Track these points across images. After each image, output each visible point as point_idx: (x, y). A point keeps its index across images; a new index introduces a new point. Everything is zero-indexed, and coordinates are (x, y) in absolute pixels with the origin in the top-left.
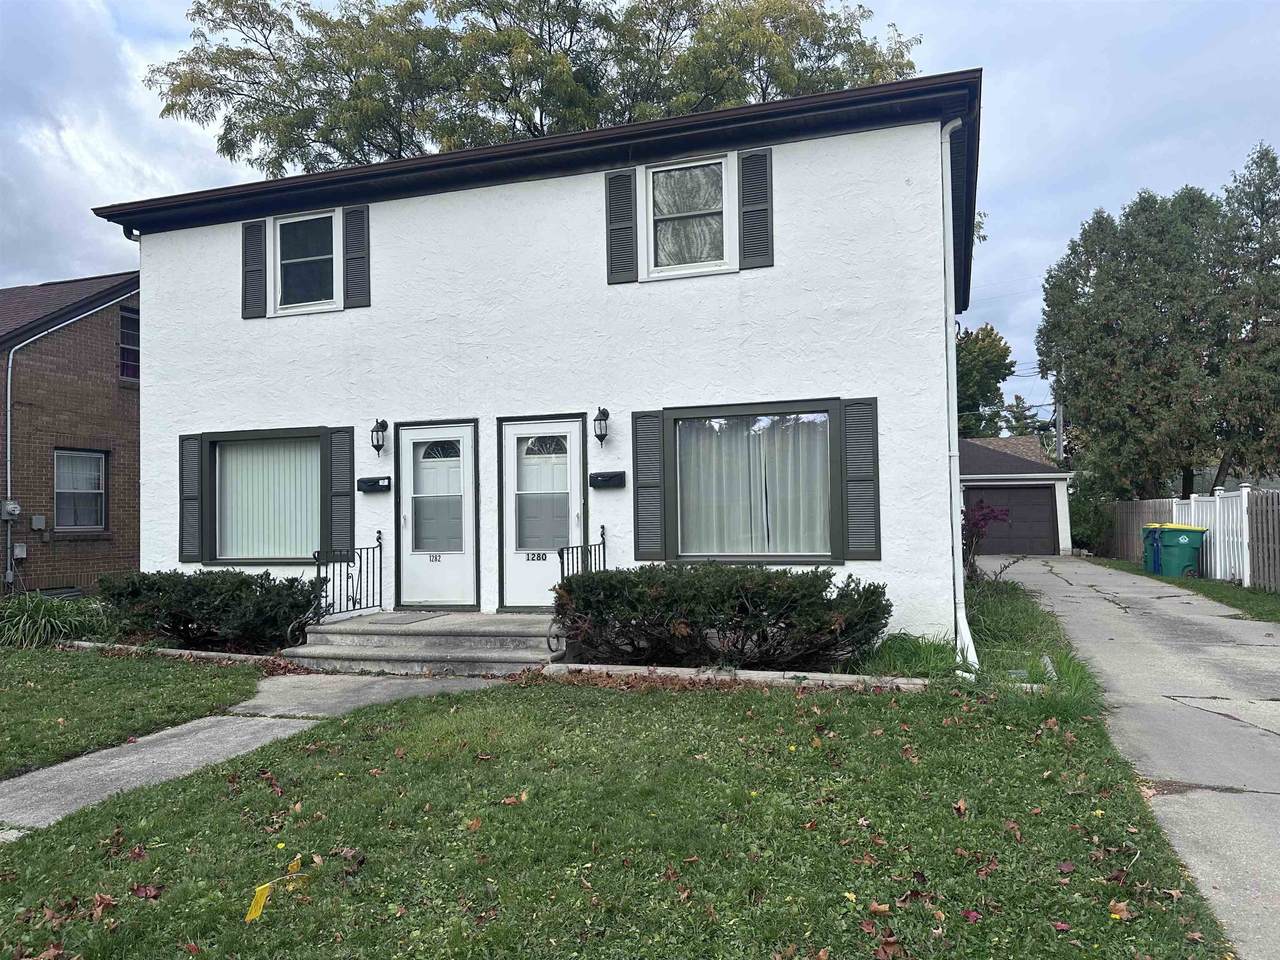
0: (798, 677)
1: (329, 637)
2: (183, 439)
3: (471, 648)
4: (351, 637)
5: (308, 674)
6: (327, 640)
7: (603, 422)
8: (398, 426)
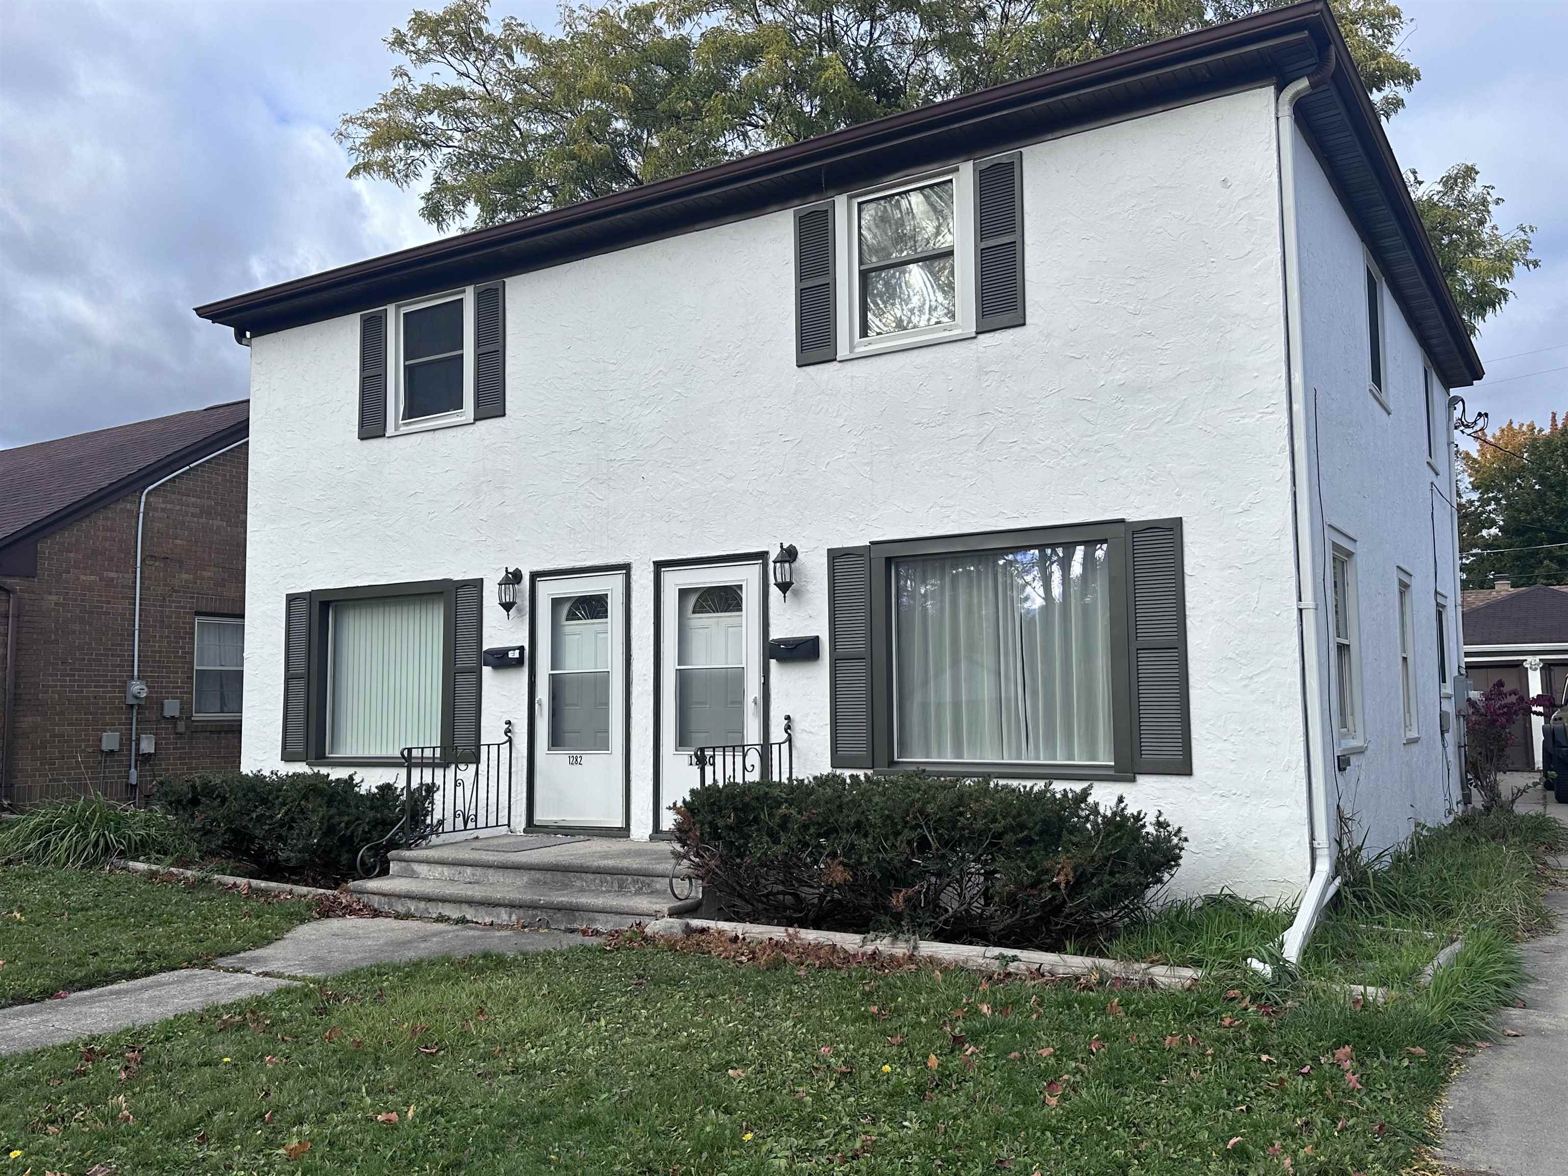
0: (1004, 957)
1: (416, 867)
2: (291, 599)
3: (582, 890)
4: (440, 868)
5: (374, 916)
6: (413, 870)
7: (787, 565)
8: (534, 576)
